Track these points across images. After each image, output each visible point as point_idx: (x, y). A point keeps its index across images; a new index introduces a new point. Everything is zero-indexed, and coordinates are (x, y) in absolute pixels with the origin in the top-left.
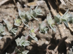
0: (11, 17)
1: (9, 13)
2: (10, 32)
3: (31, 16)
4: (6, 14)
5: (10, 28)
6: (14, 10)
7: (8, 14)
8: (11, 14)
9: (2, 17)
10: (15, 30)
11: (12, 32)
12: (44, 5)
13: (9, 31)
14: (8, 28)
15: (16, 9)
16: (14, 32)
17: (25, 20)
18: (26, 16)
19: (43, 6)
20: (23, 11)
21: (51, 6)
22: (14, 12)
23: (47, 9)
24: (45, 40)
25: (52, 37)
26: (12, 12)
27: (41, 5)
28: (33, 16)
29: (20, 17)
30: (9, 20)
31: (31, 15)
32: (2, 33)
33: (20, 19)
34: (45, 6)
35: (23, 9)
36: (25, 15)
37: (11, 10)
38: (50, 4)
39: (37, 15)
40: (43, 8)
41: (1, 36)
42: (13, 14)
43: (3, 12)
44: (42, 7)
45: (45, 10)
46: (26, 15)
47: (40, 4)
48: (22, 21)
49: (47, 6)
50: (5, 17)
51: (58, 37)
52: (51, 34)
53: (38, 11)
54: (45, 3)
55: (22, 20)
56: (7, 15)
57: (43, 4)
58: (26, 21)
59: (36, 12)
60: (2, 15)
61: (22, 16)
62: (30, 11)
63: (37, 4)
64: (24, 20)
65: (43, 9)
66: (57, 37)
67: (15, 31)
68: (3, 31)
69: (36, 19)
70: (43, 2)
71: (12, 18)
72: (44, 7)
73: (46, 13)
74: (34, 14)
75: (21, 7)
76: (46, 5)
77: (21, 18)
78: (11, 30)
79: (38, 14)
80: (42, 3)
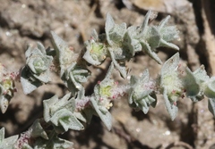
0: (74, 27)
1: (71, 14)
2: (64, 78)
3: (142, 44)
4: (61, 15)
5: (65, 65)
6: (87, 8)
7: (68, 15)
8: (75, 20)
9: (47, 21)
10: (82, 74)
11: (70, 79)
12: (186, 14)
13: (62, 72)
14: (61, 62)
15: (95, 7)
16: (78, 81)
17: (120, 51)
18: (127, 39)
19: (181, 17)
20: (116, 17)
21: (206, 24)
22: (86, 15)
23: (193, 29)
24: (162, 124)
25: (185, 121)
26: (82, 13)
27: (178, 12)
28: (148, 45)
29: (108, 38)
30: (64, 36)
31: (143, 41)
32: (38, 74)
33: (107, 43)
34: (188, 20)
35: (117, 11)
36: (123, 36)
37: (79, 7)
38: (204, 16)
39: (162, 44)
40: (182, 23)
41: (33, 83)
42: (84, 20)
43: (52, 7)
44: (177, 20)
45: (185, 33)
46: (126, 35)
47: (176, 9)
48: (108, 52)
49: (194, 21)
50: (55, 24)
51: (205, 125)
52: (186, 111)
53: (166, 33)
54: (192, 10)
55: (110, 49)
56: (61, 20)
57: (182, 12)
58: (123, 54)
59: (161, 35)
60: (48, 16)
61: (114, 37)
62: (143, 26)
63: (164, 5)
64: (116, 51)
65: (181, 27)
66: (203, 123)
67: (80, 77)
68: (43, 68)
69: (154, 54)
70: (186, 6)
71: (77, 32)
72: (185, 20)
73: (187, 42)
74: (154, 40)
75: (113, 5)
76: (192, 16)
77: (110, 42)
78: (69, 70)
79: (165, 42)
80: (182, 8)
